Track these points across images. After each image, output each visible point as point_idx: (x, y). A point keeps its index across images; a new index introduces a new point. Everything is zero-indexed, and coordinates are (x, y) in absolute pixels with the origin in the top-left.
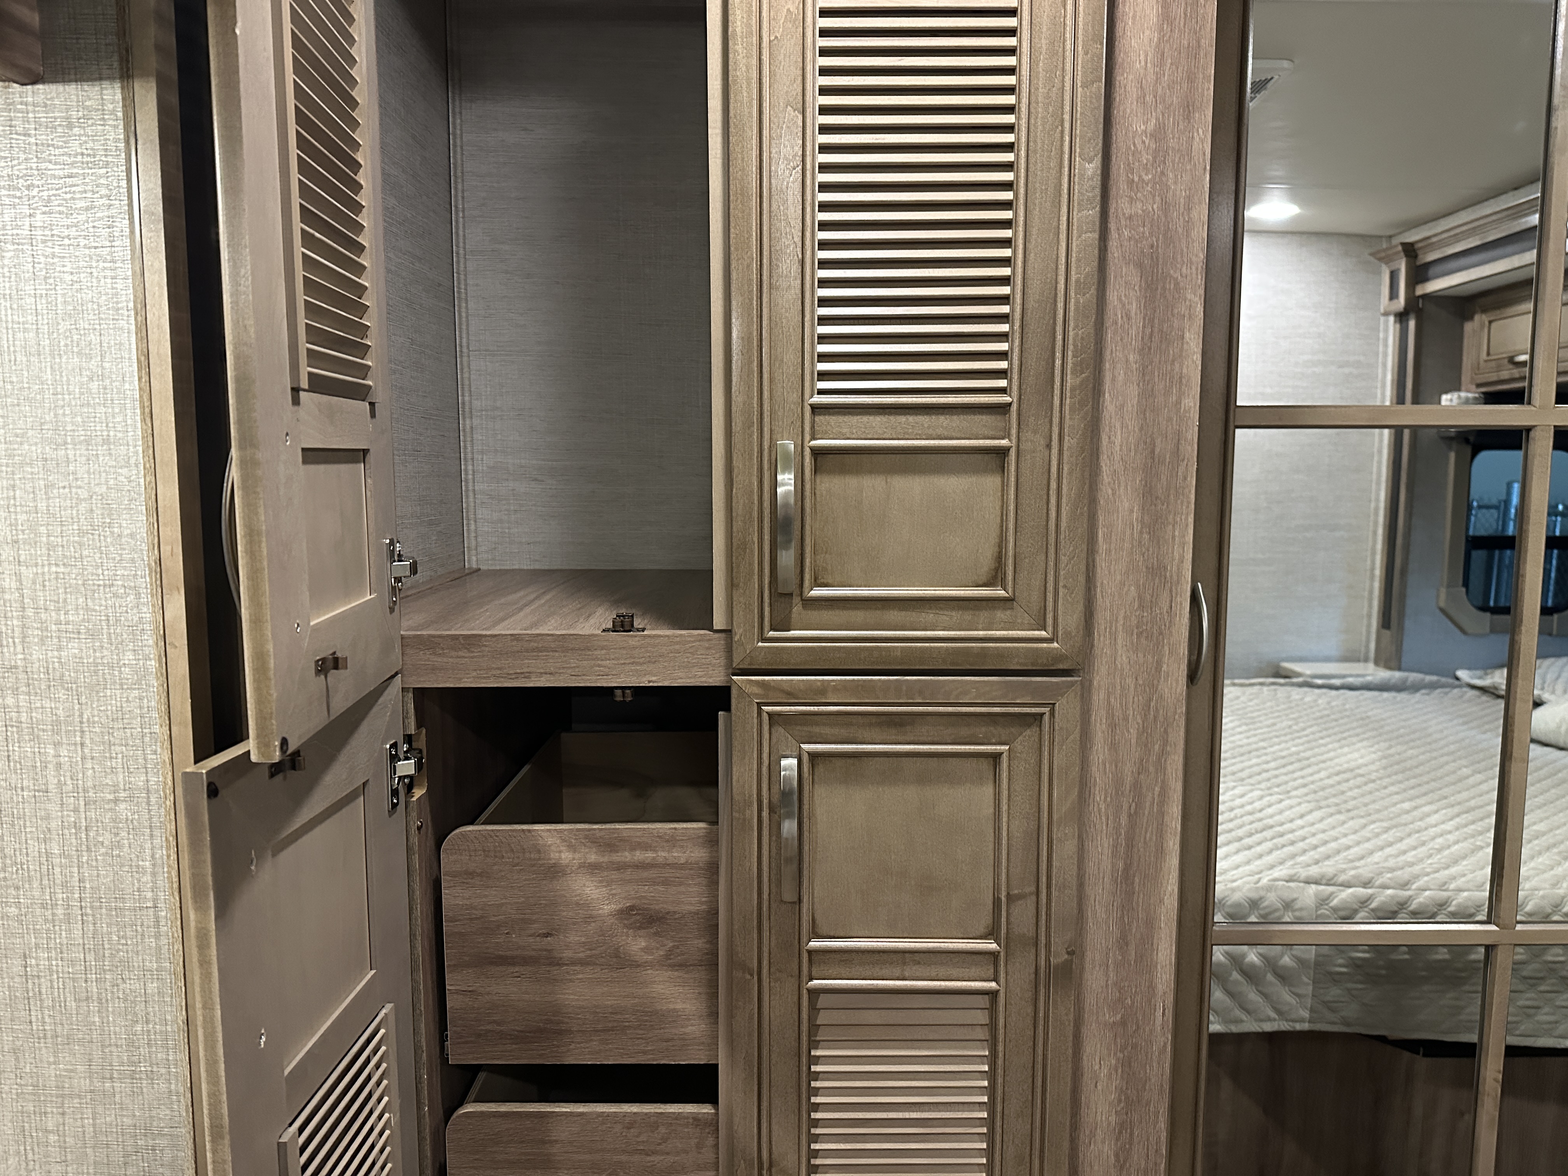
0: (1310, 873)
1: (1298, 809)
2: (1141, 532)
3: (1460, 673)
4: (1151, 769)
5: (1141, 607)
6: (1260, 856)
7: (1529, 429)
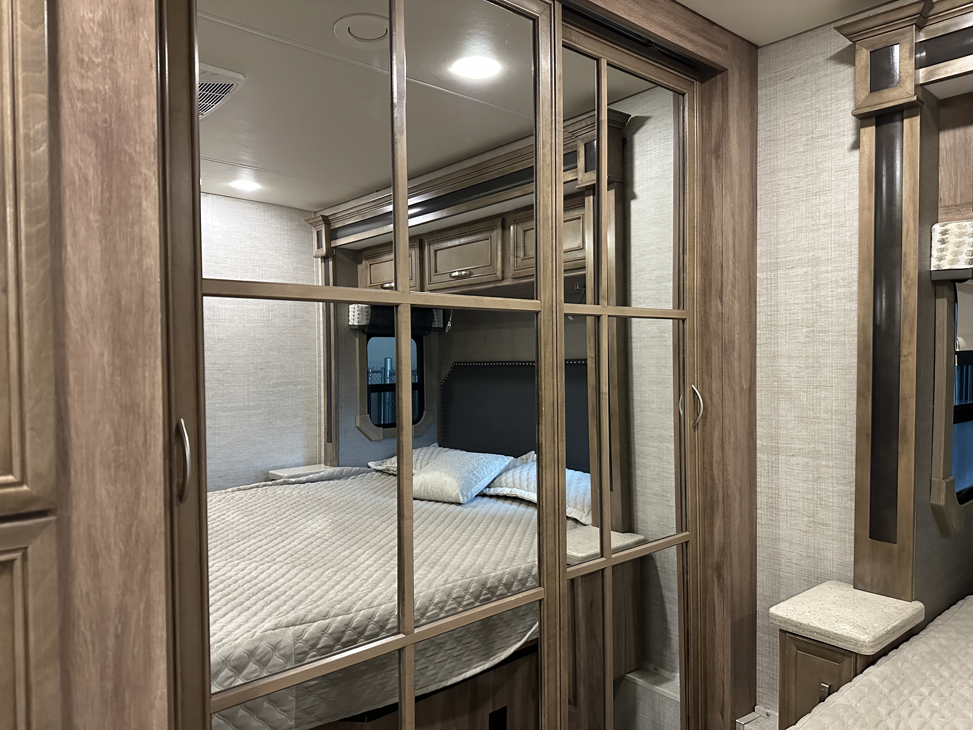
0: (289, 619)
1: (281, 570)
2: (113, 375)
3: (369, 464)
4: (136, 588)
5: (117, 442)
6: (256, 614)
7: (397, 306)
